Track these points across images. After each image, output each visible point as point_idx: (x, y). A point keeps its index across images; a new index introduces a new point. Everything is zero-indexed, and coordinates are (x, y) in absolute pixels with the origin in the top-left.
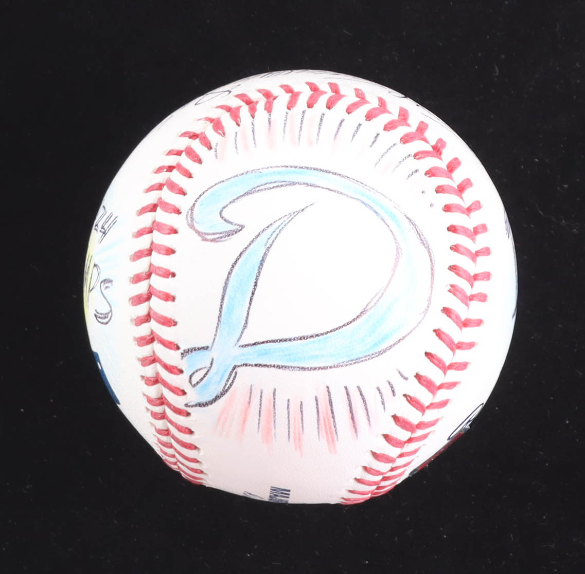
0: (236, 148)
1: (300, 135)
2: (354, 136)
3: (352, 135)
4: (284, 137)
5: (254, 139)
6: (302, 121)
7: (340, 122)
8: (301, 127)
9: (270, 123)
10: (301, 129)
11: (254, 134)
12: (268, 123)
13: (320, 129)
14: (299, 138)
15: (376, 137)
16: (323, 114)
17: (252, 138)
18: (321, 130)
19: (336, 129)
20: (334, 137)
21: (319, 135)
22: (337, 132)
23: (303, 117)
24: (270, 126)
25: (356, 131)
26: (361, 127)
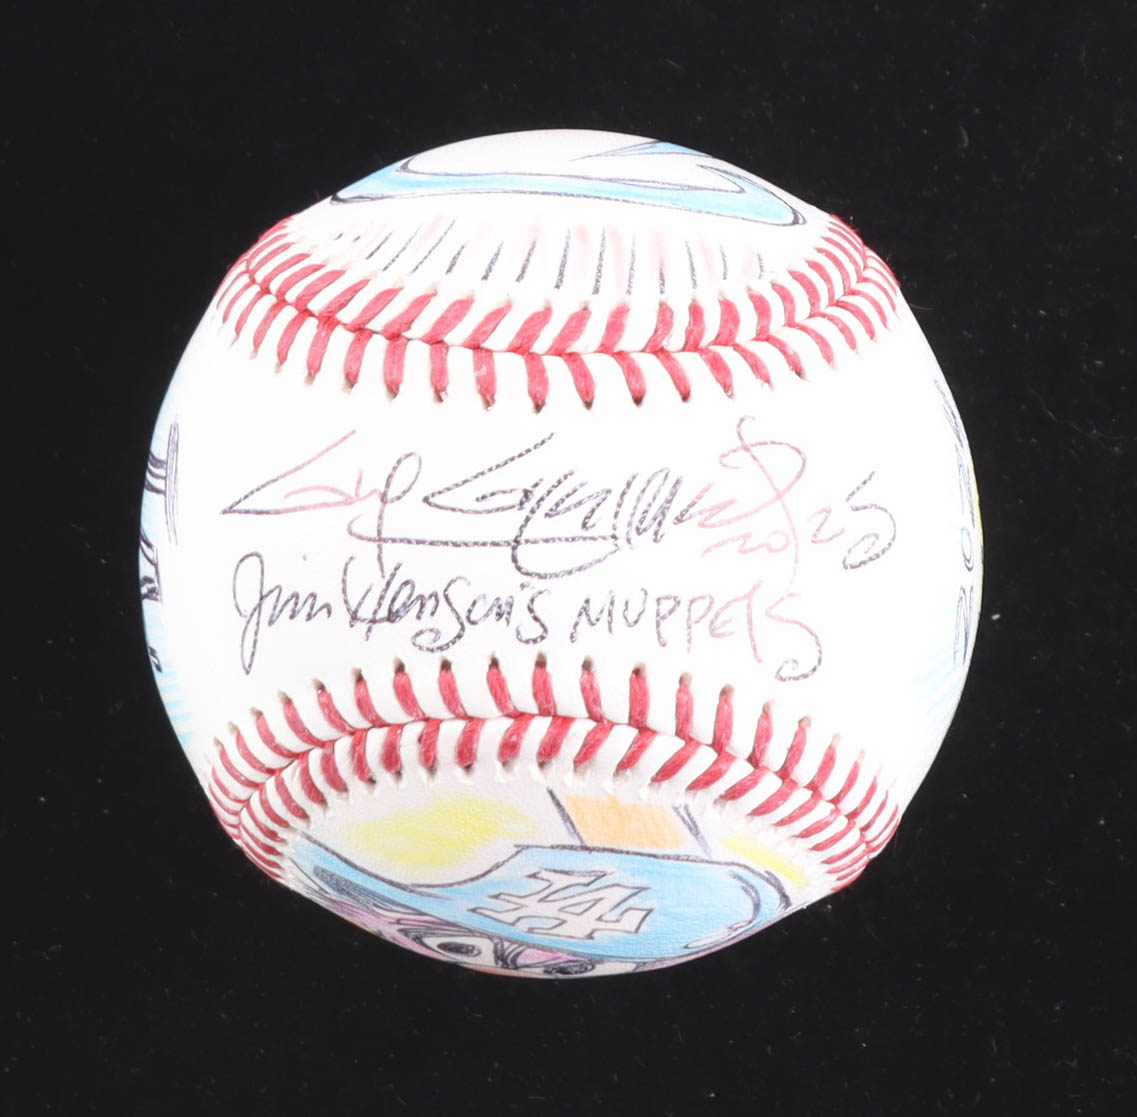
0: (723, 254)
1: (603, 245)
2: (497, 255)
3: (500, 256)
4: (634, 244)
5: (690, 256)
6: (600, 271)
7: (525, 275)
8: (601, 259)
9: (662, 275)
10: (601, 254)
11: (692, 264)
12: (665, 277)
13: (565, 256)
14: (604, 239)
15: (453, 265)
16: (557, 287)
17: (693, 257)
18: (562, 253)
19: (532, 259)
20: (537, 245)
21: (564, 245)
22: (529, 254)
23: (598, 281)
24: (661, 269)
25: (492, 263)
26: (483, 273)
